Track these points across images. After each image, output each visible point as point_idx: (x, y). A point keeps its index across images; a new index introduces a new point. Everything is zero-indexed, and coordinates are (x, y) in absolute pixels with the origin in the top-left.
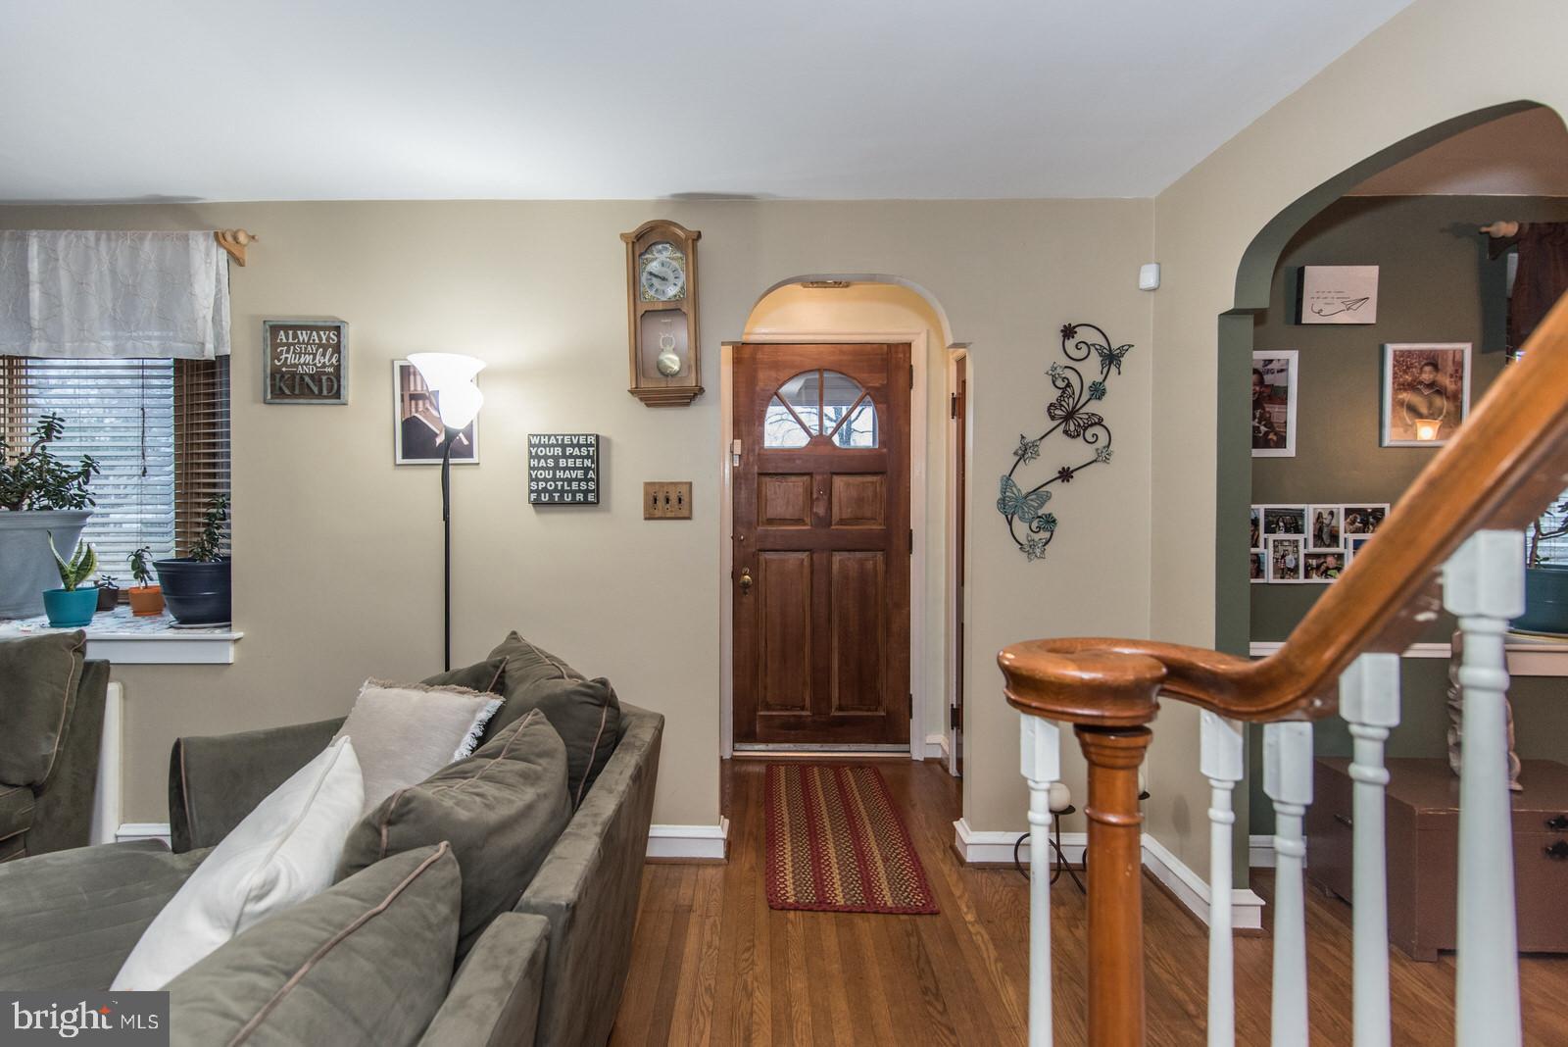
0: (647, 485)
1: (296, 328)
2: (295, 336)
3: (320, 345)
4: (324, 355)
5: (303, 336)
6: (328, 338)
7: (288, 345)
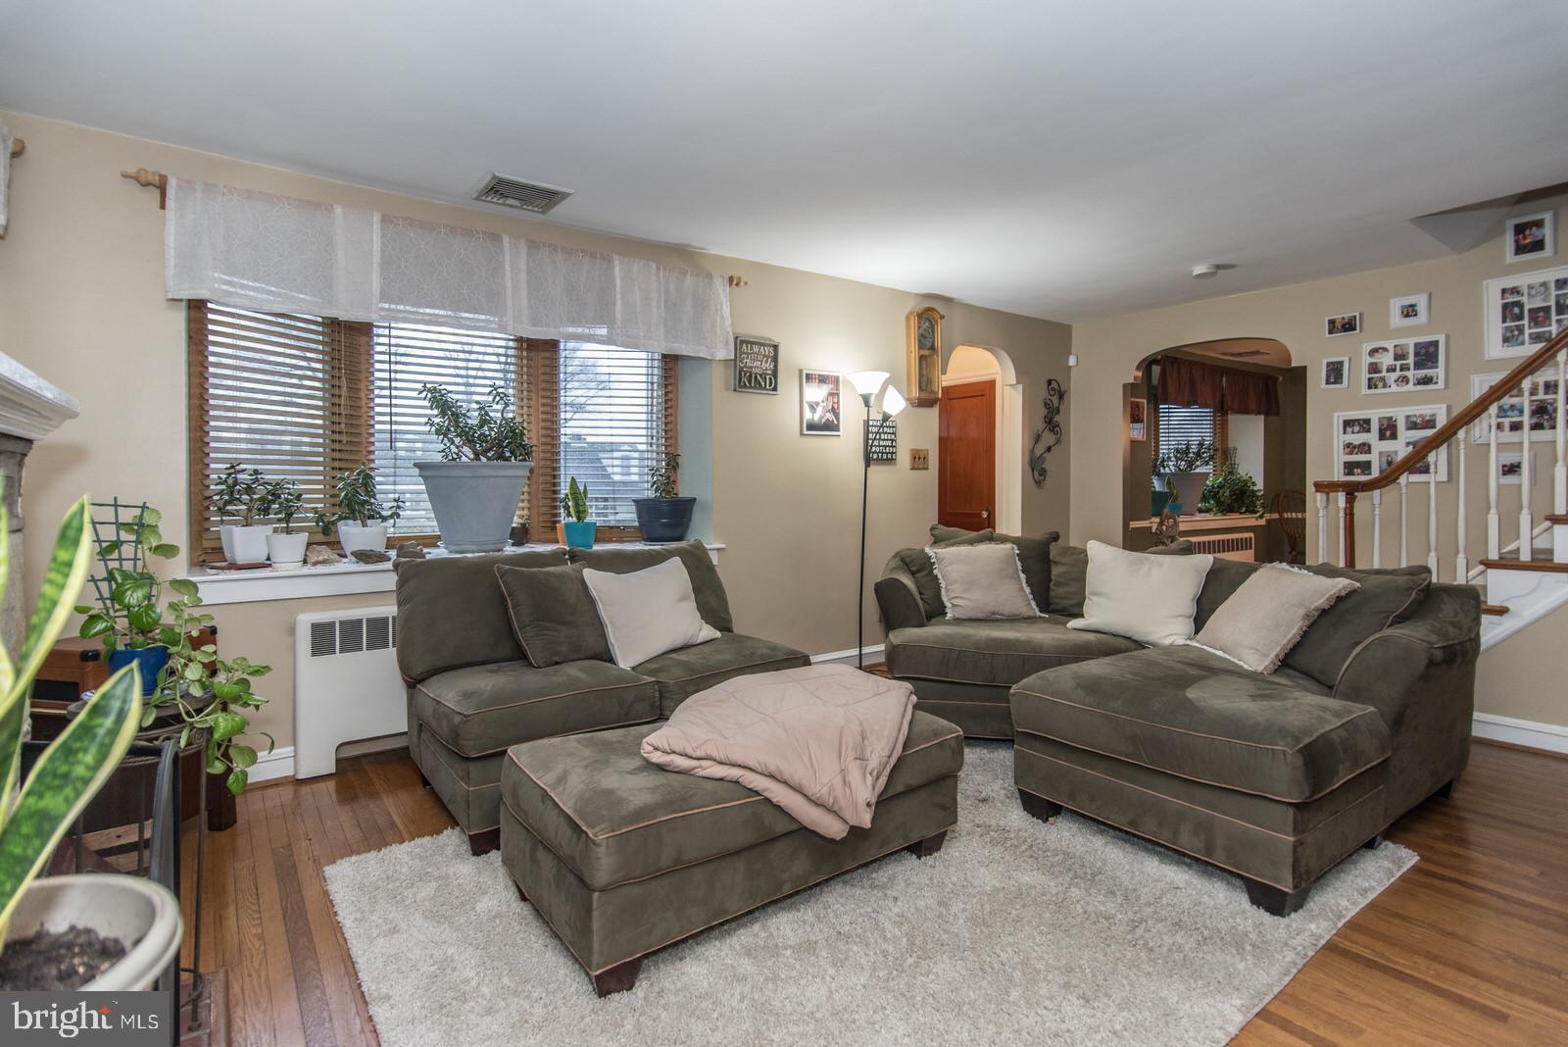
0: (912, 450)
1: (752, 343)
2: (752, 349)
3: (765, 356)
4: (766, 362)
5: (756, 349)
6: (769, 351)
7: (748, 354)
